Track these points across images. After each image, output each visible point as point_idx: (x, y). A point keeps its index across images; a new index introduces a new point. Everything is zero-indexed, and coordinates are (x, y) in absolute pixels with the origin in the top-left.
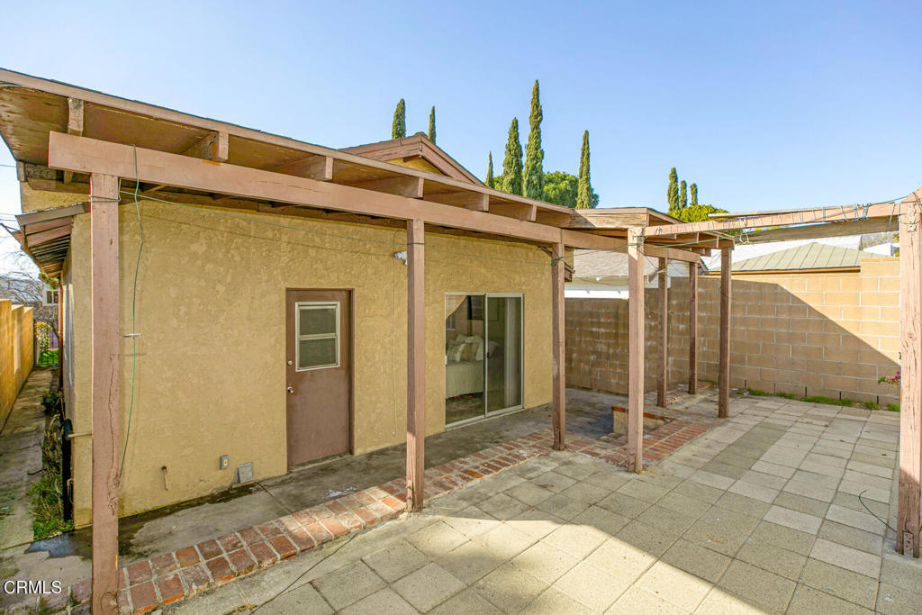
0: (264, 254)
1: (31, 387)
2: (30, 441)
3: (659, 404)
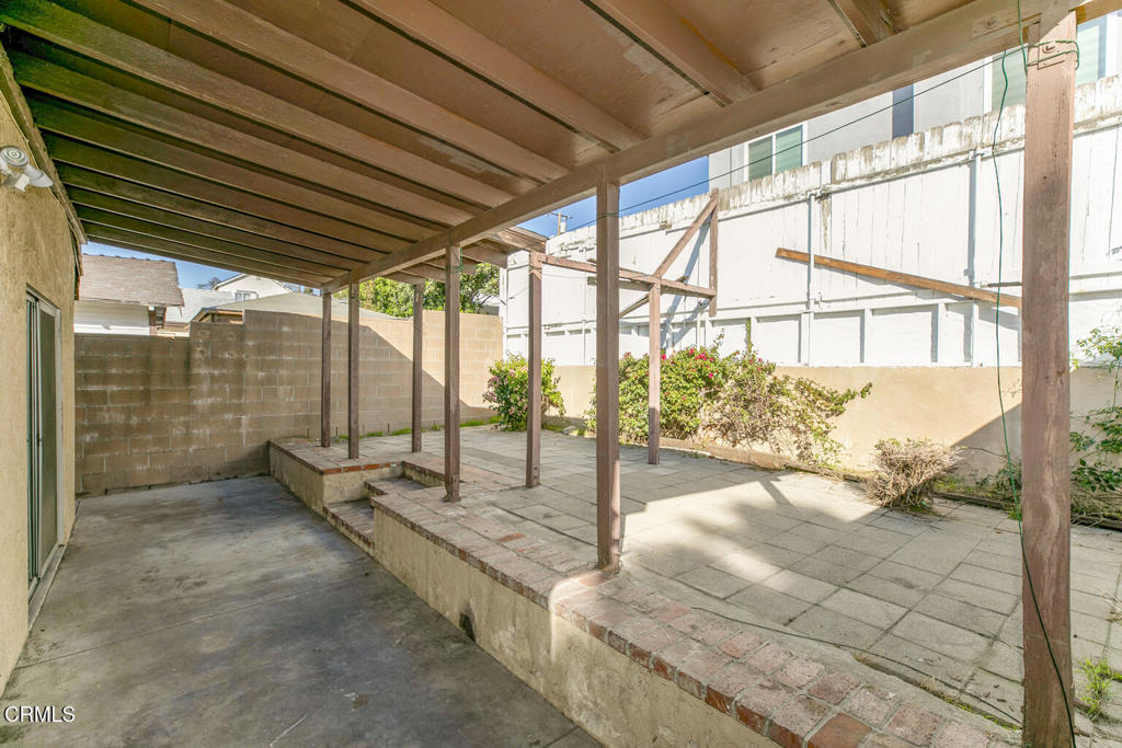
3: (350, 457)
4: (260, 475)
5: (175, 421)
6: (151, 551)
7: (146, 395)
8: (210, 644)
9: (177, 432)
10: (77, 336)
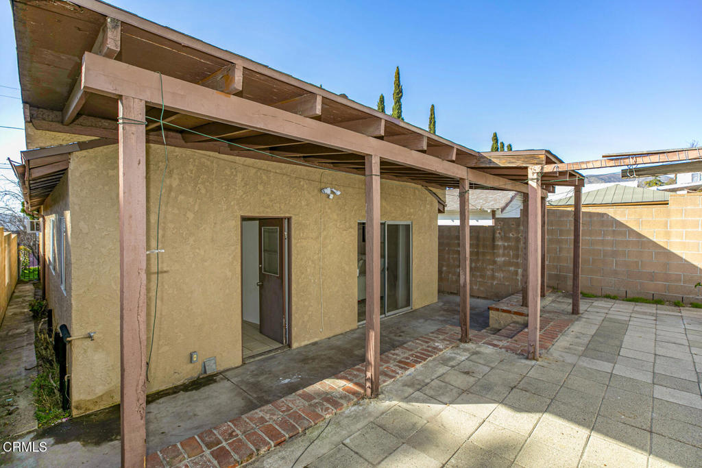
0: (224, 188)
1: (18, 297)
2: (24, 340)
5: (488, 267)
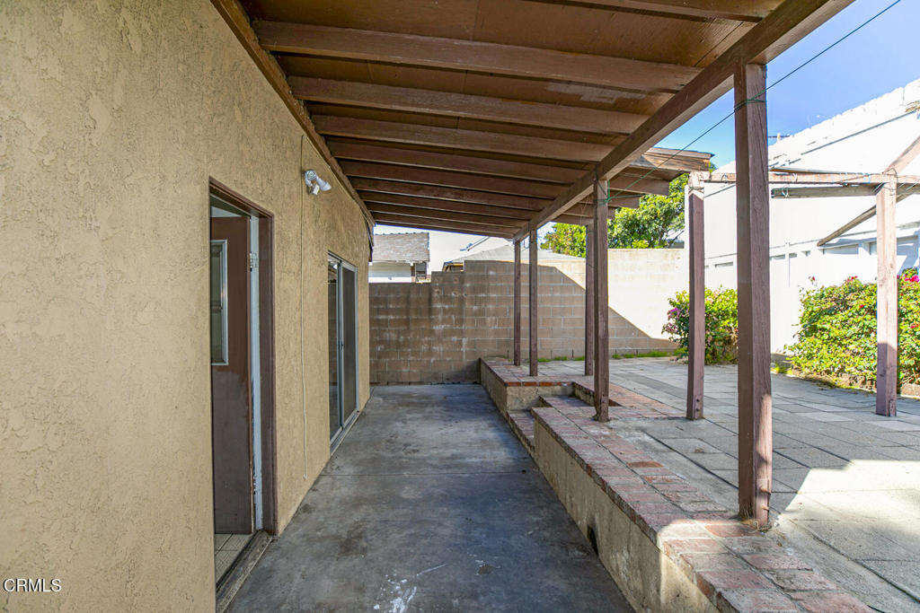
3: (531, 375)
4: (475, 383)
5: (423, 340)
6: (397, 424)
7: (407, 322)
8: (408, 493)
9: (424, 348)
10: (372, 285)
